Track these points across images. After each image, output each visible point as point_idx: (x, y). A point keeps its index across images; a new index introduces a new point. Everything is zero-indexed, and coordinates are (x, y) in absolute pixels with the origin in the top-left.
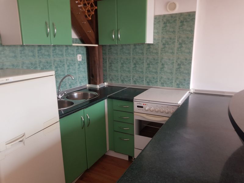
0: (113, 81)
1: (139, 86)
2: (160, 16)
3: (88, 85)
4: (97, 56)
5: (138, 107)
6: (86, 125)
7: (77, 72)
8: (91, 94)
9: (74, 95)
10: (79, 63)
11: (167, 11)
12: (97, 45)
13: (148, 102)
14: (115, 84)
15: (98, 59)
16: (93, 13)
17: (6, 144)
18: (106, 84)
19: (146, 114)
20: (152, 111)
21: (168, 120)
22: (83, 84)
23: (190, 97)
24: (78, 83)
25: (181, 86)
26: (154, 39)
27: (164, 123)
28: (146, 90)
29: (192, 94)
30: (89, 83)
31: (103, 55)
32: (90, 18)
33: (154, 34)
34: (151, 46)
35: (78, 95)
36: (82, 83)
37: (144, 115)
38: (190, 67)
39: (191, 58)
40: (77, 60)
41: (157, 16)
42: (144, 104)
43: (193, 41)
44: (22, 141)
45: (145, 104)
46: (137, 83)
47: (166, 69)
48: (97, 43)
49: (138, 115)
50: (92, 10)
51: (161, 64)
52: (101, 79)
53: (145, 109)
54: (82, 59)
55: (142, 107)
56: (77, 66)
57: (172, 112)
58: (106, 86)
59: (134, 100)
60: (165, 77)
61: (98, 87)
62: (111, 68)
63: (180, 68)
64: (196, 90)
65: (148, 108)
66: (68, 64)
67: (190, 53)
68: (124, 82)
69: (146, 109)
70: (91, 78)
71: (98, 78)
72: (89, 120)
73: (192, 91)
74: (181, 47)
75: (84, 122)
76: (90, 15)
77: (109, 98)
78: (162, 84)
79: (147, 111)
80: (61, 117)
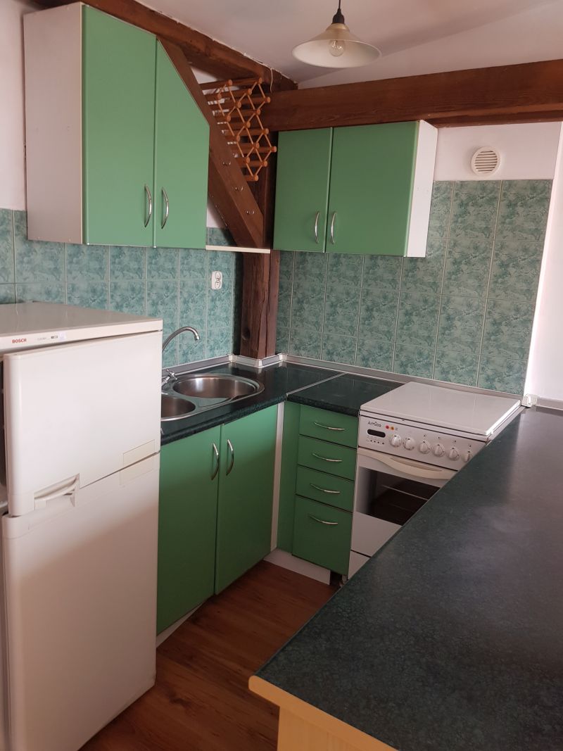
0: (303, 352)
1: (376, 371)
2: (450, 183)
3: (231, 358)
4: (266, 279)
5: (370, 432)
6: (222, 469)
7: (206, 318)
8: (242, 386)
9: (194, 382)
10: (214, 294)
11: (472, 171)
12: (267, 251)
13: (400, 421)
14: (307, 360)
15: (267, 288)
16: (266, 164)
17: (35, 498)
18: (282, 358)
19: (391, 457)
20: (409, 449)
21: (454, 477)
22: (218, 354)
23: (523, 417)
24: (206, 349)
25: (497, 385)
26: (430, 246)
27: (441, 485)
28: (397, 385)
29: (528, 409)
30: (236, 352)
31: (280, 278)
32: (257, 178)
33: (431, 232)
34: (420, 264)
35: (206, 383)
36: (216, 352)
37: (387, 459)
38: (529, 334)
39: (534, 307)
40: (210, 287)
41: (440, 182)
42: (387, 427)
43: (539, 261)
44: (71, 494)
45: (390, 427)
46: (371, 363)
47: (457, 333)
48: (269, 242)
49: (370, 457)
50: (263, 155)
51: (445, 315)
52: (269, 343)
53: (390, 442)
54: (223, 286)
55: (382, 435)
56: (208, 304)
57: (466, 459)
58: (280, 365)
59: (361, 413)
60: (453, 354)
61: (260, 364)
62: (300, 316)
63: (498, 332)
64: (540, 400)
65: (400, 438)
66: (186, 295)
67: (531, 293)
68: (335, 357)
69: (394, 443)
70: (243, 337)
71: (262, 341)
72: (233, 456)
73: (529, 402)
74: (506, 274)
75: (218, 460)
76: (257, 168)
77: (290, 399)
78: (445, 374)
79: (396, 446)
80: (163, 440)
